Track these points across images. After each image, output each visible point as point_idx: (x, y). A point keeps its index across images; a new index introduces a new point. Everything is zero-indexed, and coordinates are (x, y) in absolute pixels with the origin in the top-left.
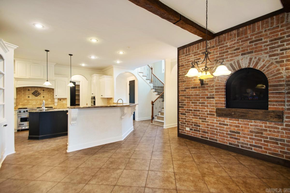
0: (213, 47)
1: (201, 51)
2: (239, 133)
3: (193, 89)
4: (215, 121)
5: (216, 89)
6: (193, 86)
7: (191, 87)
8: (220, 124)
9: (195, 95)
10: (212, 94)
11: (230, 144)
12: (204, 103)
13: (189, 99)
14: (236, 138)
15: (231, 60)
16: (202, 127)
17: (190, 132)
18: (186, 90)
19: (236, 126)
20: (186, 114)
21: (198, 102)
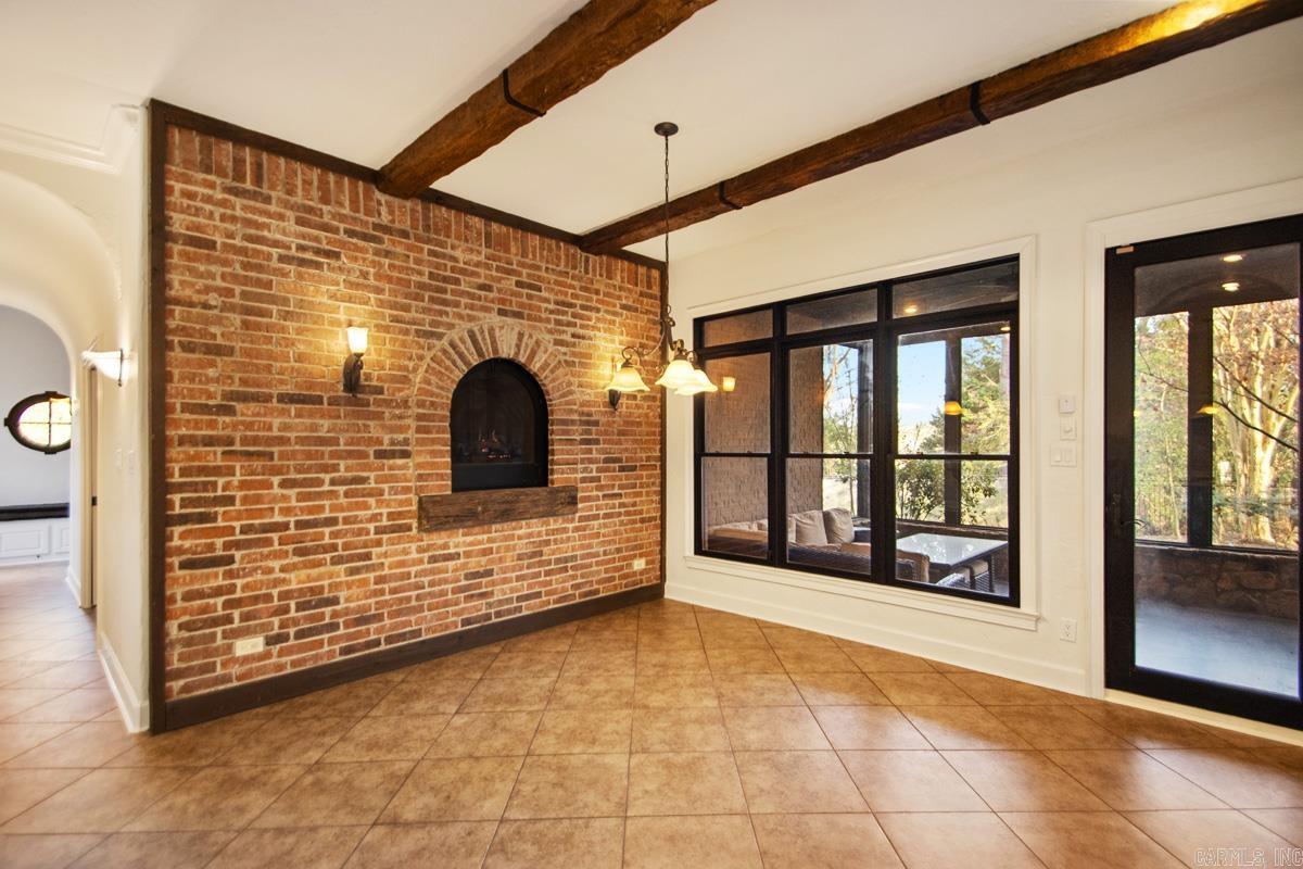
1: (343, 218)
2: (489, 573)
3: (293, 408)
4: (408, 554)
5: (420, 417)
6: (289, 389)
7: (275, 392)
8: (433, 559)
9: (301, 440)
10: (401, 437)
11: (466, 622)
12: (363, 480)
13: (257, 464)
14: (483, 595)
15: (471, 319)
16: (351, 599)
17: (267, 655)
18: (239, 406)
19: (485, 552)
20: (238, 555)
21: (327, 477)
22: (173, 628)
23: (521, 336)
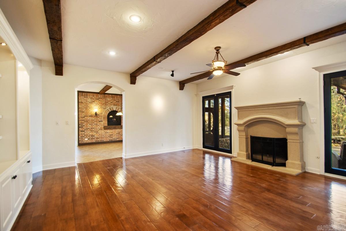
0: (102, 98)
1: (95, 98)
2: (113, 135)
3: (90, 117)
4: (103, 132)
5: (104, 117)
6: (90, 115)
7: (88, 116)
8: (105, 133)
9: (91, 120)
10: (101, 120)
11: (109, 140)
12: (97, 124)
13: (87, 122)
14: (112, 137)
15: (110, 106)
16: (96, 136)
17: (88, 140)
18: (85, 117)
19: (112, 133)
20: (85, 131)
21: (93, 124)
22: (80, 137)
23: (116, 108)
